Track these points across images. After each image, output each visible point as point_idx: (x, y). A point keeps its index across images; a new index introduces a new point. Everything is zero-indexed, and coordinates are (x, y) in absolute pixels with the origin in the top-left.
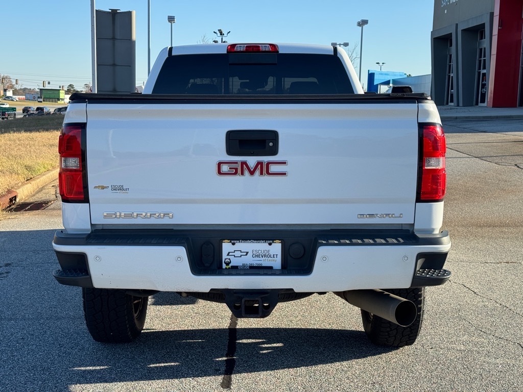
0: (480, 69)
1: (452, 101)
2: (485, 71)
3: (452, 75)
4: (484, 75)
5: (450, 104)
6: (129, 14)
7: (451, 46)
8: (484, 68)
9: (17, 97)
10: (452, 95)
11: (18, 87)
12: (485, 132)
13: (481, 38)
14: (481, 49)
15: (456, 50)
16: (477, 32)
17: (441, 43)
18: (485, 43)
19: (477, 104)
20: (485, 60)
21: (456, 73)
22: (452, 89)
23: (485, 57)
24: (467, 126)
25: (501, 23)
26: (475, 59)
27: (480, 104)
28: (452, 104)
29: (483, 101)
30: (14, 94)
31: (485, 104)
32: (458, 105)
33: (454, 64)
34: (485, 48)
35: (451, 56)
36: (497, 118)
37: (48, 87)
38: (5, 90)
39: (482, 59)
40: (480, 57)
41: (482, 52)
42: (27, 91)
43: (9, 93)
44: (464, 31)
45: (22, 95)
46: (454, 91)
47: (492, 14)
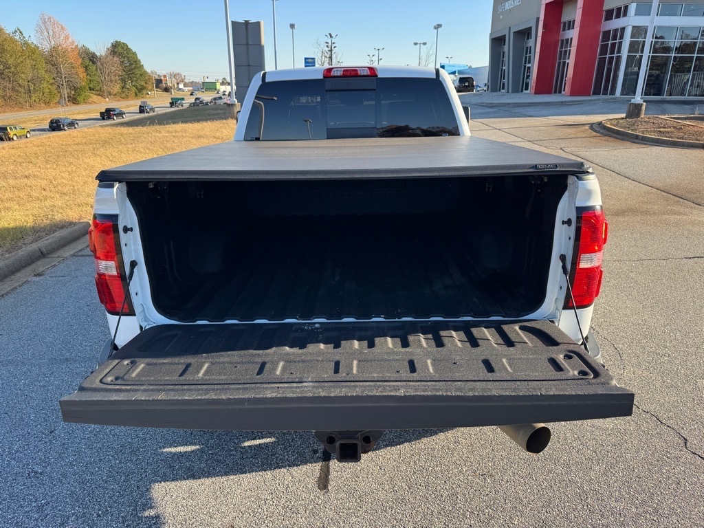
0: (525, 63)
1: (503, 89)
2: (529, 65)
3: (504, 68)
4: (529, 68)
5: (502, 91)
6: (258, 24)
7: (504, 45)
8: (529, 63)
9: (186, 89)
10: (504, 84)
11: (187, 81)
12: (532, 116)
13: (528, 39)
14: (527, 48)
15: (509, 48)
16: (525, 34)
17: (497, 42)
18: (531, 43)
19: (522, 91)
20: (530, 57)
21: (508, 67)
22: (504, 79)
23: (530, 53)
24: (517, 111)
25: (544, 27)
26: (522, 55)
27: (524, 91)
28: (504, 91)
29: (527, 89)
30: (184, 86)
31: (528, 91)
32: (508, 92)
33: (506, 59)
34: (530, 47)
35: (504, 53)
36: (539, 104)
37: (207, 80)
38: (178, 84)
39: (528, 55)
40: (526, 54)
41: (528, 50)
42: (194, 84)
43: (181, 86)
44: (514, 32)
45: (190, 87)
46: (505, 81)
47: (538, 19)
